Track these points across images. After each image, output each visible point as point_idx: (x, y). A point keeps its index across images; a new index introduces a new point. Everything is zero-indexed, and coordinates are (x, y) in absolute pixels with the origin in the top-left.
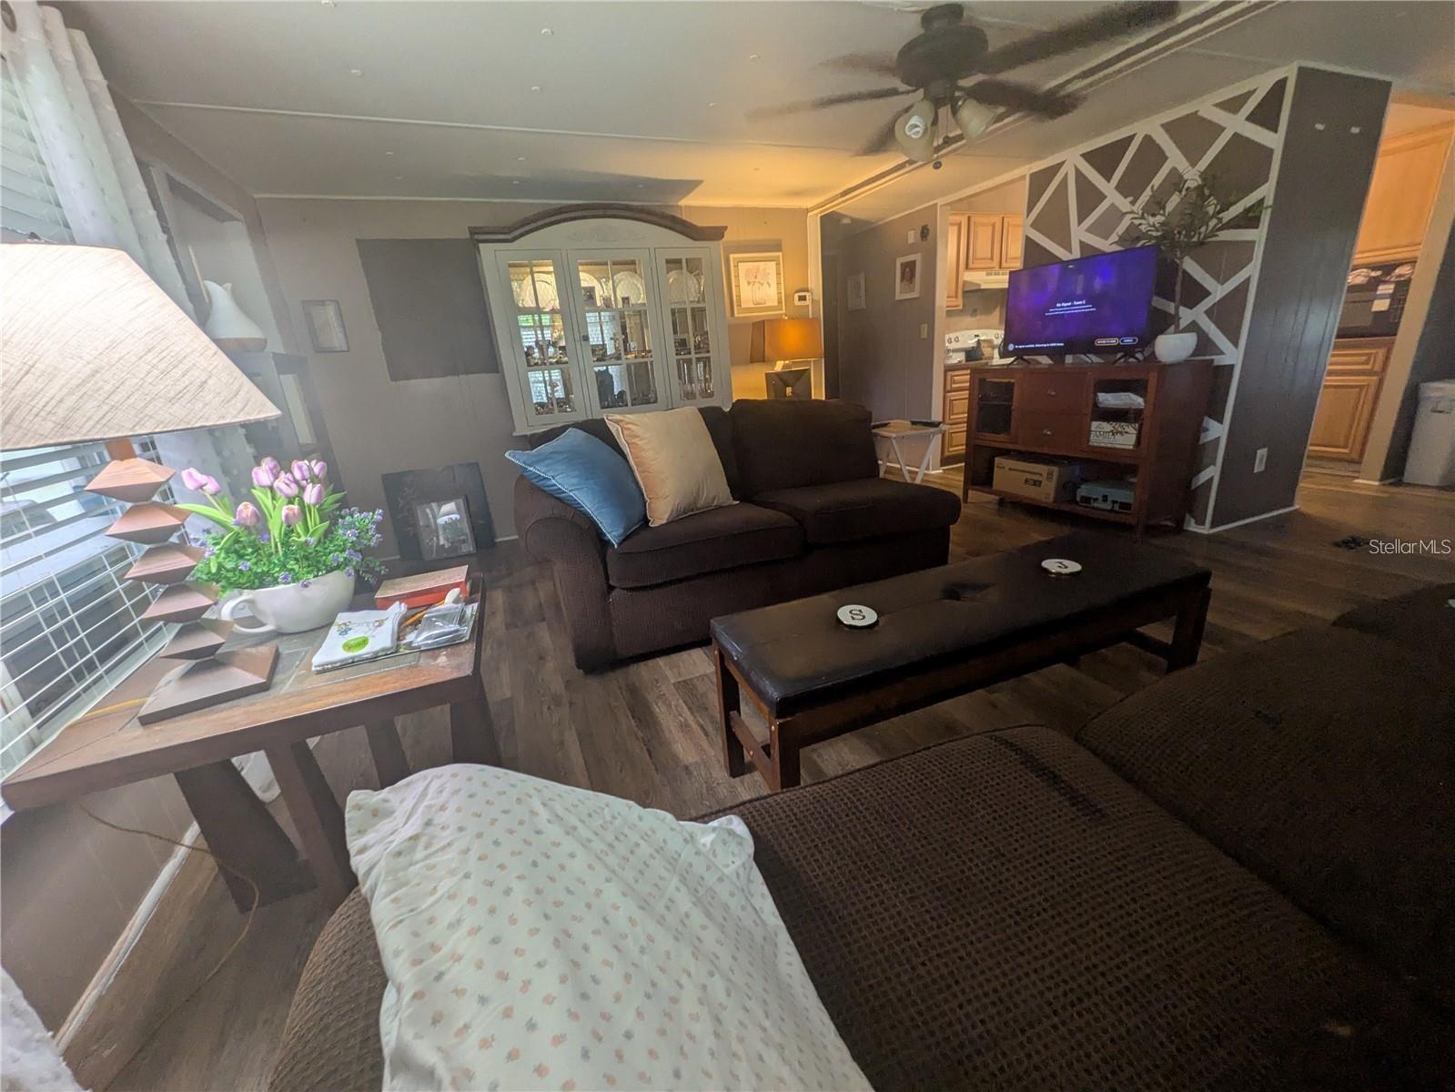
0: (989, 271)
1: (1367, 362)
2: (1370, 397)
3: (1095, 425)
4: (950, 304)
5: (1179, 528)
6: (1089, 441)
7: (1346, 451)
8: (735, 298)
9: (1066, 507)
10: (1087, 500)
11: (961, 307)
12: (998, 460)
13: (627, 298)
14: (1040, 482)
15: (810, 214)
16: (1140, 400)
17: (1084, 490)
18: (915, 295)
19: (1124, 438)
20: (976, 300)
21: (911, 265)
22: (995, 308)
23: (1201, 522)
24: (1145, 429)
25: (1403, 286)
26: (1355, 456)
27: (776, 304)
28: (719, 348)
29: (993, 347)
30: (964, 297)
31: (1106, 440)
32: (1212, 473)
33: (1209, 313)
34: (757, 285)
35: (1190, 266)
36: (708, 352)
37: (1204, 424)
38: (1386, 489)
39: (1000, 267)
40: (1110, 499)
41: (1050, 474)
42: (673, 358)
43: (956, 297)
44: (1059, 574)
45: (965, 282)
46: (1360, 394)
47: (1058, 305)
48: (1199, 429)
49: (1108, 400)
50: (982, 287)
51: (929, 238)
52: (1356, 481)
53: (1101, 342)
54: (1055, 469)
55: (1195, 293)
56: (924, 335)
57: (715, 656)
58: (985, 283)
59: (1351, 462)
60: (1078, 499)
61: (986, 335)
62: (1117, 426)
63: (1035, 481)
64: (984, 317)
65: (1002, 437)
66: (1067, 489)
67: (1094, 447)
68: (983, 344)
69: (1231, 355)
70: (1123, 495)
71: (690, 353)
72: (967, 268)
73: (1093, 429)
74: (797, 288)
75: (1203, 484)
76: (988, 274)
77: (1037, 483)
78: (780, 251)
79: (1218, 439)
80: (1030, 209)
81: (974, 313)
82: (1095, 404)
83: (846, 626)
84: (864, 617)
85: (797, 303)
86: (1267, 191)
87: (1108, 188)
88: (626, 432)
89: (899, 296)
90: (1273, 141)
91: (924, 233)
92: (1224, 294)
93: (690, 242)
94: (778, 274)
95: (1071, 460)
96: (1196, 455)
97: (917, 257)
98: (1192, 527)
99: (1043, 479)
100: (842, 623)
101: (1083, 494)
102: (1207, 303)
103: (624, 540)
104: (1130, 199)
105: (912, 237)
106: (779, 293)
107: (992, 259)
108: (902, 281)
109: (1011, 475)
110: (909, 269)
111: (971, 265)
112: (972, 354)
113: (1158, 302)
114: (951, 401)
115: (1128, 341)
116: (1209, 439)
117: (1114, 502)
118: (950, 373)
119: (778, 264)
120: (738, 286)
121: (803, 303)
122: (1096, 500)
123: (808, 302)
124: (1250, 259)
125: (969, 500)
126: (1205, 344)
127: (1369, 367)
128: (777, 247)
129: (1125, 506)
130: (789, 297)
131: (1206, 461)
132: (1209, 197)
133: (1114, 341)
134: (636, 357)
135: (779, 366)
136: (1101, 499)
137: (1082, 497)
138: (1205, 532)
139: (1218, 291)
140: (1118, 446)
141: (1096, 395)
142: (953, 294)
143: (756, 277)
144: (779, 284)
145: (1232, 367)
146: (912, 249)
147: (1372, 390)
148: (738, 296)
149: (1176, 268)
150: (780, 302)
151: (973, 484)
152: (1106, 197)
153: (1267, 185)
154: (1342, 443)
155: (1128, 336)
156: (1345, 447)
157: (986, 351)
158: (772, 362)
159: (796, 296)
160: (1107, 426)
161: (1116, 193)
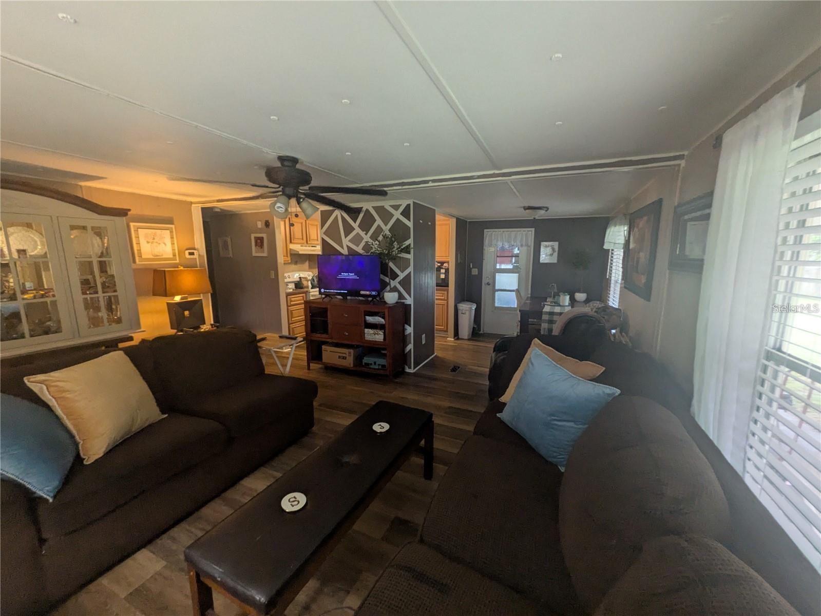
0: (302, 245)
1: (443, 296)
2: (446, 307)
3: (366, 330)
4: (285, 260)
5: (403, 372)
6: (365, 338)
7: (443, 327)
8: (136, 252)
9: (359, 369)
10: (367, 364)
11: (290, 262)
12: (323, 347)
13: (24, 251)
14: (346, 357)
15: (193, 205)
16: (383, 320)
17: (366, 360)
18: (265, 255)
19: (379, 336)
20: (297, 259)
21: (261, 239)
22: (306, 261)
23: (410, 368)
24: (387, 331)
25: (447, 270)
26: (445, 329)
27: (171, 256)
28: (125, 289)
29: (308, 281)
30: (291, 256)
31: (372, 337)
32: (410, 347)
33: (400, 283)
34: (155, 244)
35: (391, 265)
36: (115, 291)
37: (405, 327)
38: (456, 341)
39: (307, 243)
40: (377, 363)
41: (350, 353)
42: (79, 297)
43: (287, 256)
44: (381, 433)
45: (290, 249)
46: (443, 307)
47: (342, 274)
48: (404, 330)
49: (370, 319)
50: (300, 253)
51: (270, 227)
52: (448, 339)
53: (362, 292)
54: (352, 351)
55: (394, 276)
56: (273, 276)
57: (190, 577)
58: (301, 251)
59: (445, 331)
60: (364, 364)
61: (303, 274)
62: (375, 331)
63: (344, 357)
64: (301, 265)
65: (324, 336)
66: (358, 359)
67: (367, 340)
68: (302, 279)
69: (409, 301)
70: (382, 361)
71: (97, 293)
72: (291, 242)
73: (366, 332)
74: (188, 247)
75: (408, 352)
76: (301, 246)
77: (344, 358)
78: (172, 223)
79: (410, 333)
80: (322, 226)
81: (296, 263)
82: (365, 321)
83: (288, 513)
84: (299, 502)
85: (187, 256)
86: (410, 242)
87: (355, 225)
88: (52, 389)
89: (254, 254)
90: (410, 224)
91: (267, 224)
92: (404, 276)
93: (95, 216)
94: (172, 238)
95: (358, 347)
96: (404, 340)
97: (264, 235)
98: (408, 370)
99: (347, 356)
100: (285, 512)
101: (366, 362)
102: (398, 279)
103: (58, 492)
104: (365, 232)
105: (260, 225)
106: (173, 250)
107: (303, 239)
108: (256, 245)
109: (331, 355)
110: (260, 242)
111: (292, 241)
112: (299, 285)
113: (382, 276)
114: (291, 311)
115: (374, 293)
116: (407, 333)
117: (379, 365)
118: (289, 297)
119: (171, 232)
120: (138, 244)
121: (192, 257)
122: (371, 364)
123: (196, 256)
124: (410, 266)
125: (311, 368)
126: (401, 296)
127: (443, 298)
128: (170, 221)
129: (383, 366)
130: (181, 253)
131: (408, 343)
132: (394, 242)
133: (368, 293)
134: (35, 297)
135: (177, 299)
136: (373, 363)
137: (365, 363)
138: (412, 372)
139: (402, 276)
140: (377, 340)
141: (365, 318)
142: (285, 255)
143: (154, 239)
144: (173, 244)
145: (410, 305)
146: (260, 231)
147: (446, 305)
148: (139, 250)
149: (387, 265)
150: (174, 255)
151: (313, 360)
152: (354, 229)
153: (410, 240)
154: (441, 325)
155: (374, 291)
156: (442, 326)
157: (305, 283)
158: (173, 295)
159: (187, 252)
160: (371, 331)
161: (358, 228)
